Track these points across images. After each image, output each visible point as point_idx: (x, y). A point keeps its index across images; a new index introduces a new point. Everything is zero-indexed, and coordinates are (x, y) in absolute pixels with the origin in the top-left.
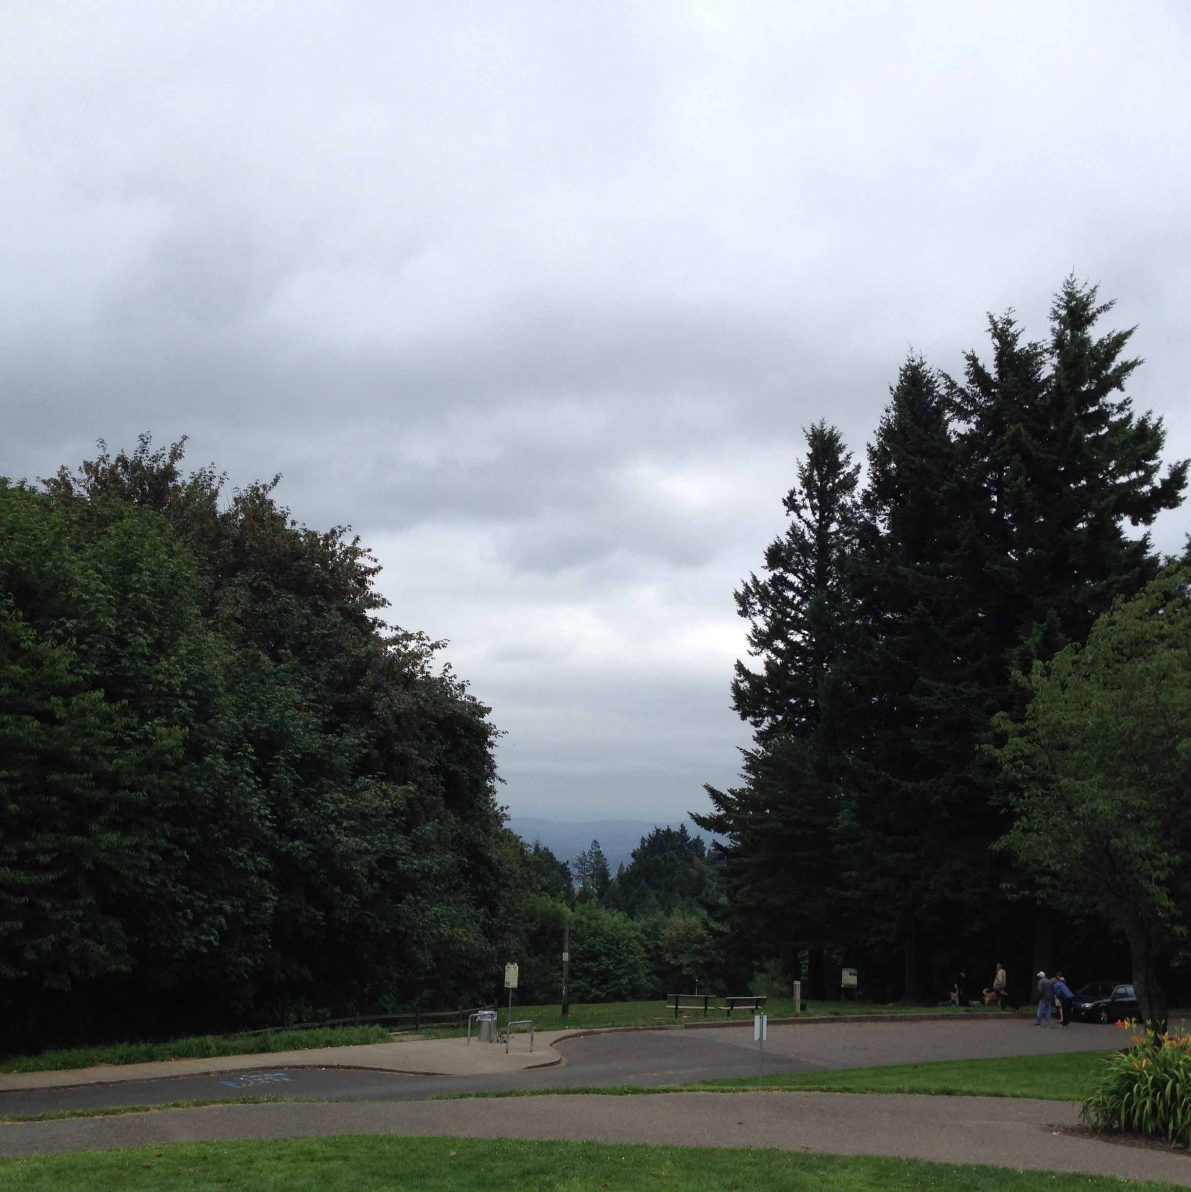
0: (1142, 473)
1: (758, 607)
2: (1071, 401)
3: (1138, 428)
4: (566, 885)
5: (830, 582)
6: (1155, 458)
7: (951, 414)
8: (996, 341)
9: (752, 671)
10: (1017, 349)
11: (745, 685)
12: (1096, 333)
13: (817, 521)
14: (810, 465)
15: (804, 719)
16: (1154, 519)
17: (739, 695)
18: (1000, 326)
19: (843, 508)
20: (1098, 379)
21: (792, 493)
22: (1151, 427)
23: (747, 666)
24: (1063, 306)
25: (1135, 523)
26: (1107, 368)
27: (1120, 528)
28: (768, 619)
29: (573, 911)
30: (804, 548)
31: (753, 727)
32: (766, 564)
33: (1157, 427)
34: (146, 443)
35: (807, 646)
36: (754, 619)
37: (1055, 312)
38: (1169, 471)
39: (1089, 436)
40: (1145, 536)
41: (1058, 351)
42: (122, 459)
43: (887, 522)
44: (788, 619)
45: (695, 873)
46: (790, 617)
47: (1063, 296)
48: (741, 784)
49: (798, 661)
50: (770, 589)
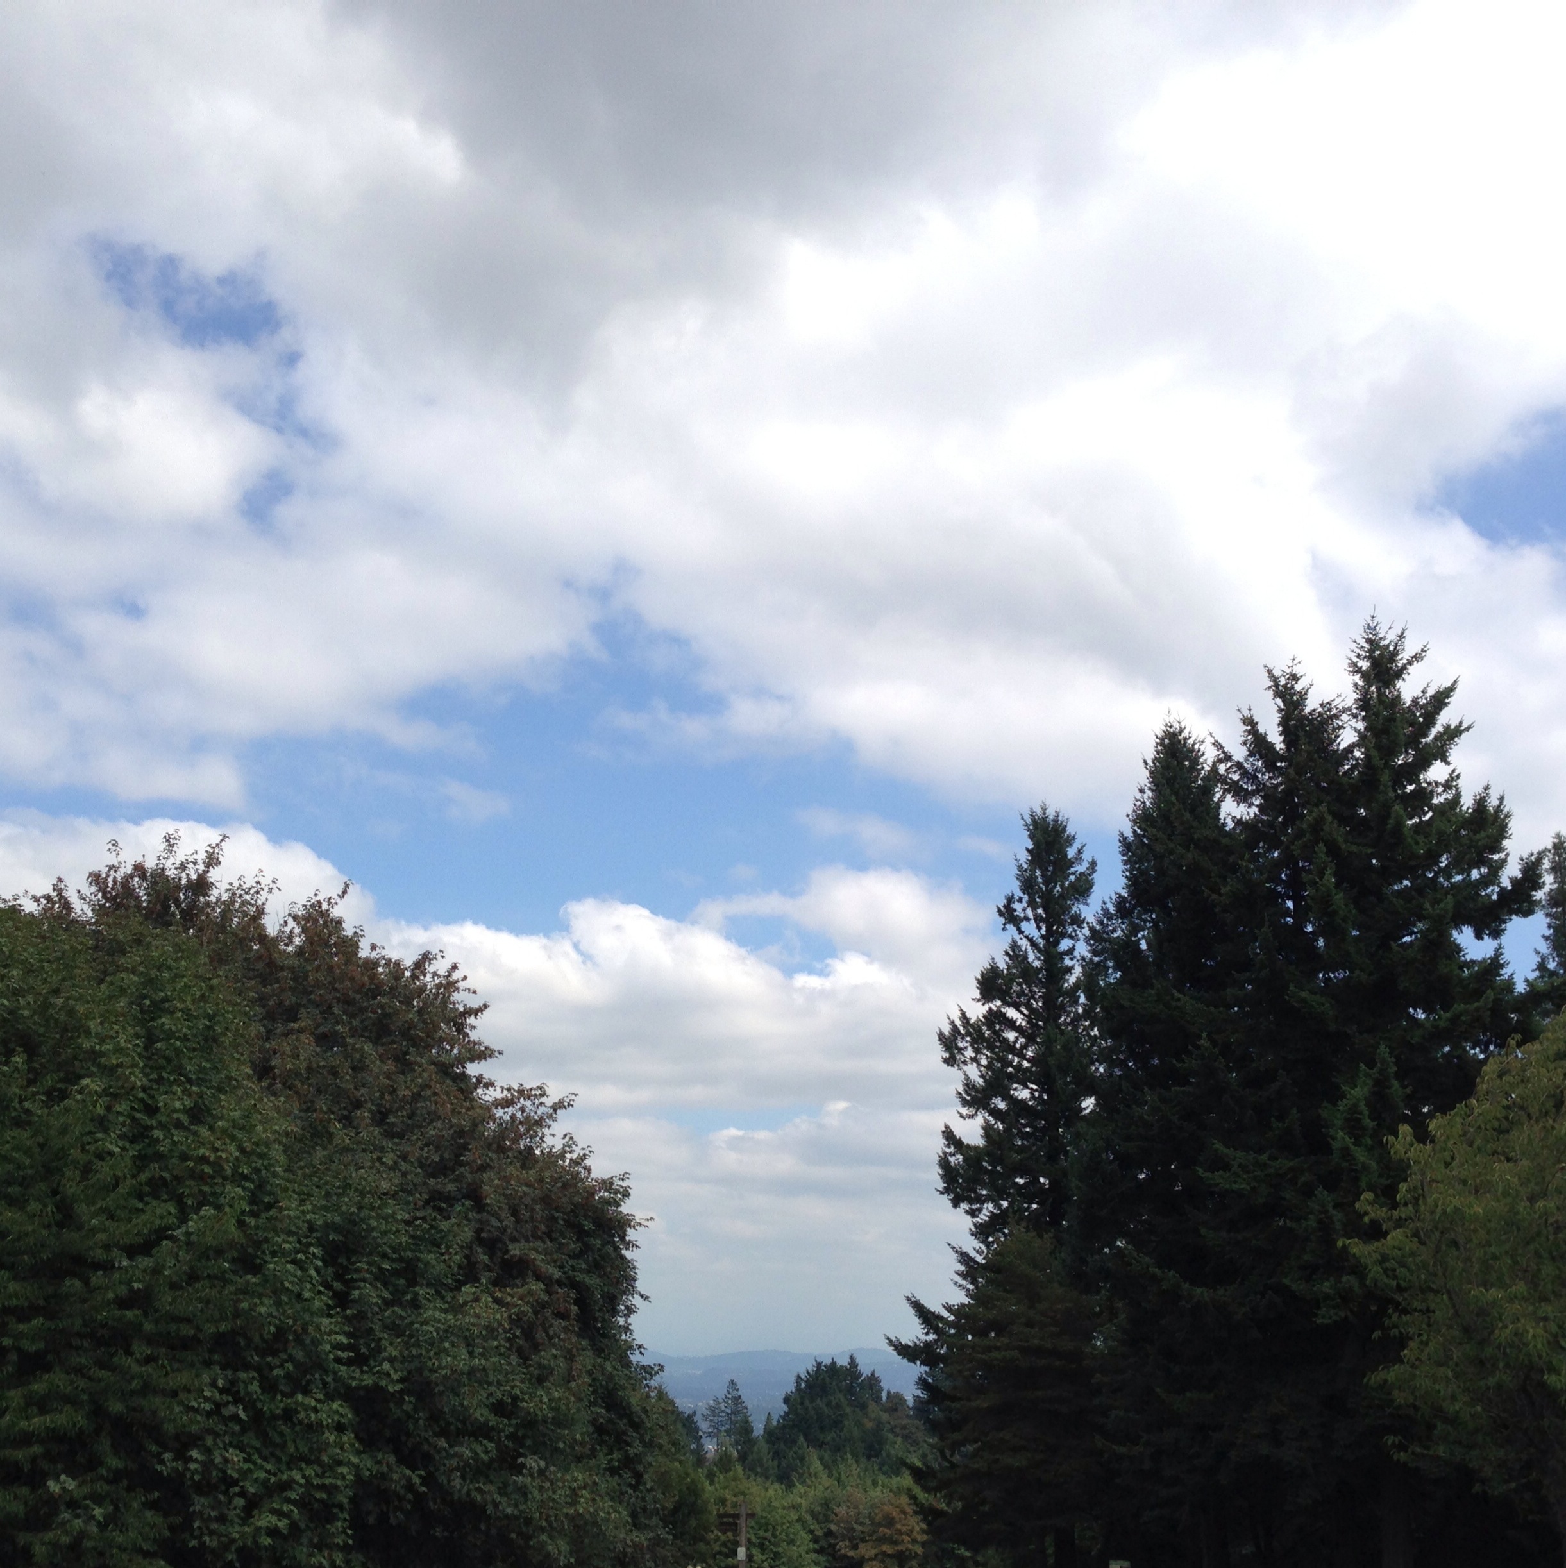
0: (1484, 870)
1: (969, 1053)
2: (1385, 778)
3: (1472, 810)
4: (694, 1446)
5: (1062, 1019)
6: (1500, 850)
7: (1224, 794)
9: (966, 1141)
10: (1306, 710)
11: (956, 1159)
12: (1409, 688)
14: (1033, 863)
15: (1034, 1206)
16: (1503, 930)
17: (949, 1173)
18: (1283, 681)
20: (1416, 749)
21: (1010, 899)
22: (1492, 808)
23: (958, 1133)
24: (1365, 657)
25: (1479, 936)
26: (1426, 735)
27: (1458, 942)
28: (982, 1069)
30: (1027, 973)
31: (969, 1217)
32: (978, 996)
33: (1498, 809)
35: (1037, 1105)
36: (965, 1068)
37: (1354, 664)
38: (1520, 867)
39: (1410, 823)
40: (1495, 953)
41: (1363, 714)
44: (1010, 1069)
46: (1012, 1066)
47: (1364, 643)
48: (958, 1298)
49: (1025, 1126)
50: (984, 1028)
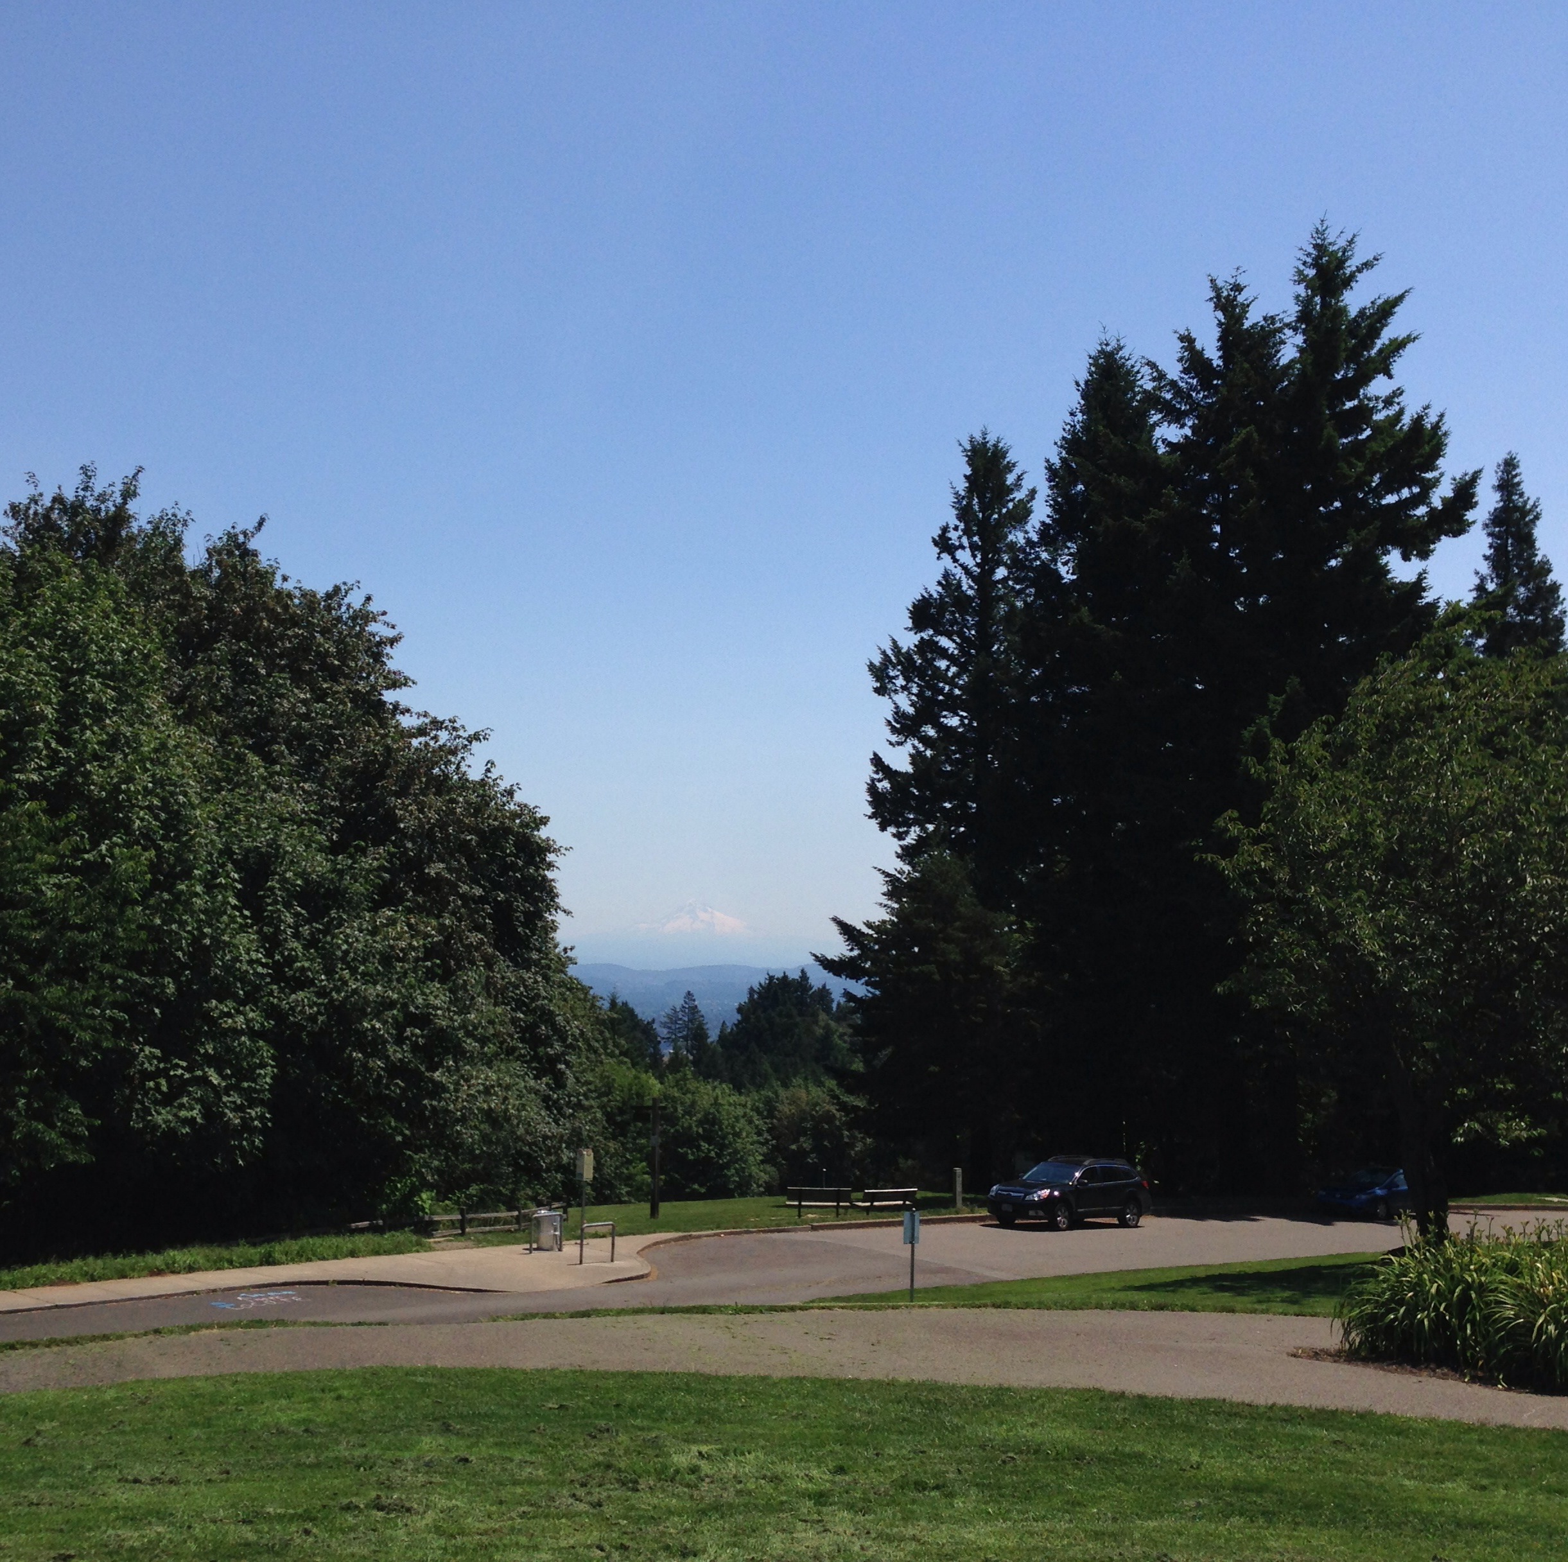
0: (1416, 490)
1: (900, 682)
2: (1321, 393)
3: (1410, 429)
4: (652, 1050)
5: (996, 647)
6: (1433, 468)
7: (1160, 416)
8: (1220, 315)
10: (1247, 324)
11: (883, 786)
12: (1355, 300)
13: (978, 565)
14: (970, 490)
15: (962, 829)
16: (1432, 551)
17: (876, 798)
19: (1012, 546)
20: (1357, 363)
21: (945, 529)
22: (1429, 426)
23: (887, 761)
24: (1311, 264)
25: (1406, 557)
26: (1368, 348)
27: (1386, 564)
28: (914, 698)
29: (662, 1083)
30: (961, 602)
31: (896, 840)
32: (910, 625)
33: (1436, 426)
34: (90, 477)
35: (967, 732)
36: (896, 697)
37: (1300, 272)
38: (1452, 487)
39: (1345, 441)
40: (1420, 574)
41: (1303, 327)
42: (58, 499)
43: (1071, 564)
44: (941, 698)
45: (819, 1032)
46: (943, 694)
47: (1311, 250)
48: (880, 915)
49: (955, 753)
50: (915, 657)
